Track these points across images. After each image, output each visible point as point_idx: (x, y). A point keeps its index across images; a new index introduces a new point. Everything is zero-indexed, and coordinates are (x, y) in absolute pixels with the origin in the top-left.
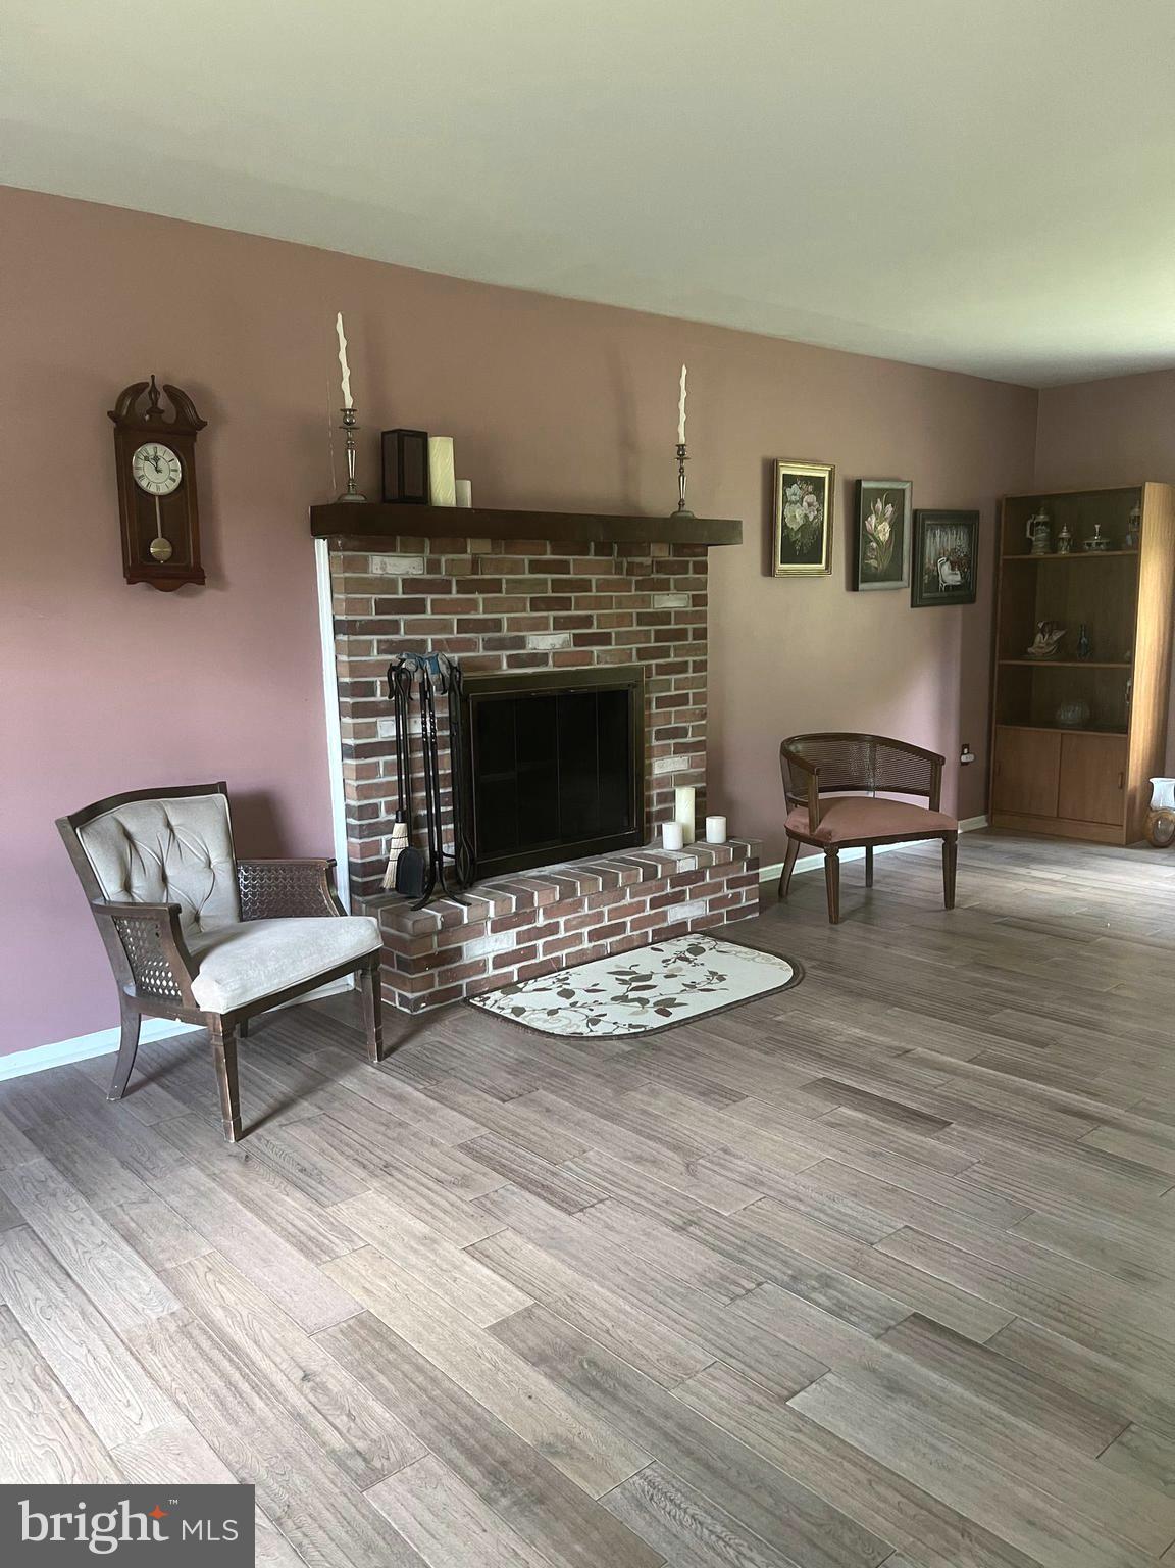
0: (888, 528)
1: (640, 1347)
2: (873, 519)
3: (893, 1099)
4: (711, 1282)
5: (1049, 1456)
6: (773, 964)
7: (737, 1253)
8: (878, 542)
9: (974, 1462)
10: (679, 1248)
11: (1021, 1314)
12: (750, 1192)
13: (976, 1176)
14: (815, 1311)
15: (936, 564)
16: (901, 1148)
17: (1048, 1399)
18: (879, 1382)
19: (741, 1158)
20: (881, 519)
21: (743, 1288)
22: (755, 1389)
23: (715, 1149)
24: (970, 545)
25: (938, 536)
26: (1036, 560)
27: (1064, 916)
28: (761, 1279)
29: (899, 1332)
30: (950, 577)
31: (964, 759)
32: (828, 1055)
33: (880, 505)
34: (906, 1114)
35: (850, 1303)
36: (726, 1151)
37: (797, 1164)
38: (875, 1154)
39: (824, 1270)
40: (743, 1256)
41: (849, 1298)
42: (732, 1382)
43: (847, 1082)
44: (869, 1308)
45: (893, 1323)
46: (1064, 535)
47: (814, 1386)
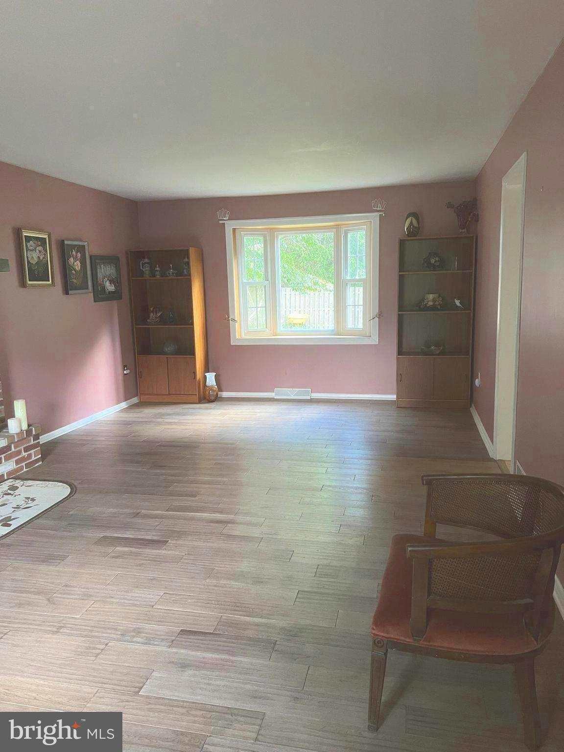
0: (79, 264)
1: (56, 699)
2: (72, 260)
3: (139, 537)
4: (81, 652)
5: (253, 667)
6: (59, 486)
7: (90, 633)
8: (75, 271)
9: (226, 683)
10: (59, 642)
11: (223, 613)
12: (86, 602)
13: (186, 561)
14: (137, 646)
15: (103, 281)
16: (151, 559)
17: (245, 644)
18: (177, 666)
19: (76, 587)
20: (76, 259)
21: (99, 649)
22: (123, 694)
23: (61, 587)
24: (117, 271)
25: (102, 268)
26: (146, 280)
27: (185, 438)
28: (107, 641)
29: (178, 640)
30: (110, 287)
31: (125, 372)
32: (102, 524)
33: (74, 253)
34: (147, 542)
35: (152, 636)
36: (66, 586)
37: (105, 581)
38: (140, 565)
39: (135, 626)
40: (94, 634)
41: (151, 634)
42: (109, 695)
43: (116, 535)
44: (161, 635)
45: (174, 638)
46: (158, 269)
47: (149, 680)
